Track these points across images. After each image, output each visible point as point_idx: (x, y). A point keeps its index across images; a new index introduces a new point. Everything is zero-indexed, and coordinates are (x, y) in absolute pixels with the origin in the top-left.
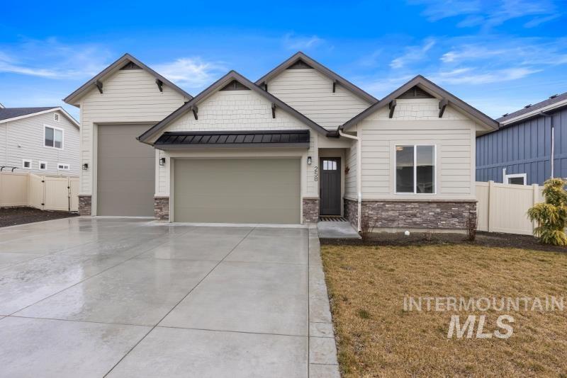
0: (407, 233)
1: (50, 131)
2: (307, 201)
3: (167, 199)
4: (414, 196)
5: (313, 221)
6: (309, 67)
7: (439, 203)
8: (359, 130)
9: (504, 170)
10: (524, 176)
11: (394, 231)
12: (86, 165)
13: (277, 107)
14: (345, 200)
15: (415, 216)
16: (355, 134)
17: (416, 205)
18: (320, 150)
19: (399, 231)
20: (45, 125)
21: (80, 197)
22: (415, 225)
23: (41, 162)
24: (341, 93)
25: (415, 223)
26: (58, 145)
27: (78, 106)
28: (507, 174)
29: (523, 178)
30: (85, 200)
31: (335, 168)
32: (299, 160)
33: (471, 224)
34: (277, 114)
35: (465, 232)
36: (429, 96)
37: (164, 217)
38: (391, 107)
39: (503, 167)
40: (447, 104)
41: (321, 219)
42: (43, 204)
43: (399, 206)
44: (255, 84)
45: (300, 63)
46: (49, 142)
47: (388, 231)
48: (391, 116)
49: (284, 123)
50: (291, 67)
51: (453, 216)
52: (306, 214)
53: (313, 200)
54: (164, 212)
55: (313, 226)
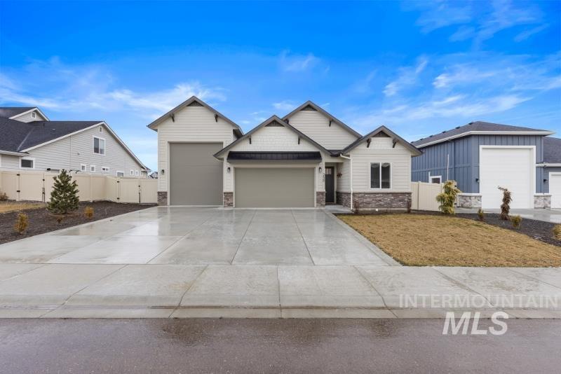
0: (377, 210)
1: (96, 140)
2: (319, 193)
3: (232, 193)
4: (380, 190)
5: (322, 205)
6: (315, 110)
7: (393, 194)
8: (351, 153)
9: (429, 173)
10: (440, 177)
11: (370, 209)
12: (163, 171)
13: (301, 137)
14: (337, 193)
15: (380, 200)
16: (349, 156)
17: (381, 195)
18: (326, 163)
19: (373, 209)
20: (94, 136)
21: (159, 193)
22: (381, 206)
23: (91, 166)
24: (334, 127)
25: (381, 205)
26: (102, 152)
27: (156, 130)
28: (431, 175)
29: (439, 179)
30: (162, 195)
31: (330, 173)
32: (313, 169)
33: (409, 205)
34: (301, 142)
35: (406, 209)
36: (388, 136)
37: (230, 205)
38: (369, 142)
39: (428, 171)
40: (397, 141)
41: (326, 204)
42: (118, 199)
43: (372, 196)
44: (282, 119)
45: (309, 107)
46: (96, 150)
47: (366, 209)
48: (368, 147)
49: (305, 147)
50: (303, 109)
51: (400, 201)
52: (318, 201)
53: (322, 193)
54: (229, 202)
55: (322, 208)
